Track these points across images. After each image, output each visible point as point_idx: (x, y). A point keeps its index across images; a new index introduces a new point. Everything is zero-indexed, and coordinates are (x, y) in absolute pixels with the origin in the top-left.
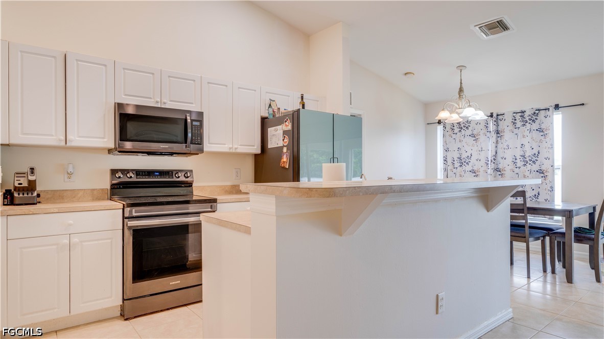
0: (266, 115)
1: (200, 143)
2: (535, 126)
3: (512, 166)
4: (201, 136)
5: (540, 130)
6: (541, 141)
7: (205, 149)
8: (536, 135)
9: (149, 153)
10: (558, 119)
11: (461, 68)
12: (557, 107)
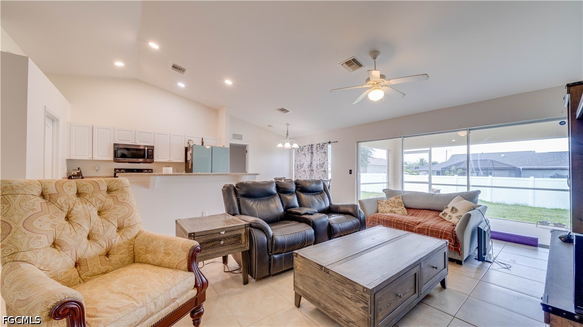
0: (187, 146)
1: (153, 158)
2: (323, 151)
3: (316, 169)
4: (152, 155)
5: (325, 153)
6: (325, 158)
7: (155, 161)
8: (323, 154)
9: (129, 162)
10: (330, 146)
11: (288, 124)
12: (330, 142)
